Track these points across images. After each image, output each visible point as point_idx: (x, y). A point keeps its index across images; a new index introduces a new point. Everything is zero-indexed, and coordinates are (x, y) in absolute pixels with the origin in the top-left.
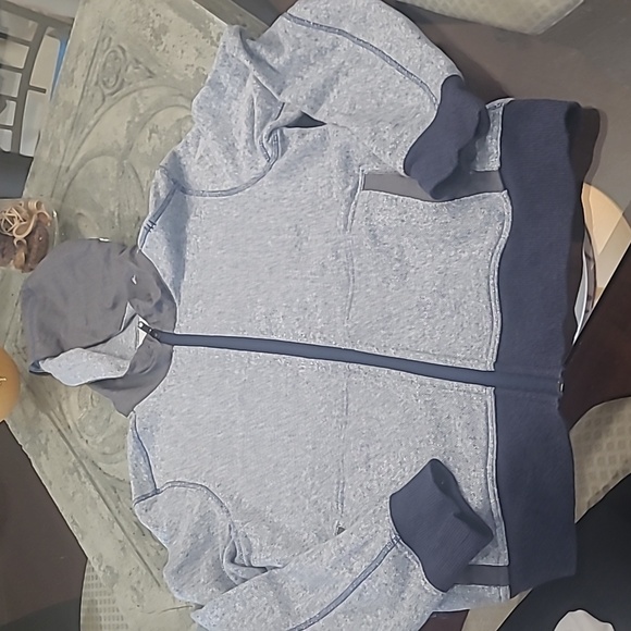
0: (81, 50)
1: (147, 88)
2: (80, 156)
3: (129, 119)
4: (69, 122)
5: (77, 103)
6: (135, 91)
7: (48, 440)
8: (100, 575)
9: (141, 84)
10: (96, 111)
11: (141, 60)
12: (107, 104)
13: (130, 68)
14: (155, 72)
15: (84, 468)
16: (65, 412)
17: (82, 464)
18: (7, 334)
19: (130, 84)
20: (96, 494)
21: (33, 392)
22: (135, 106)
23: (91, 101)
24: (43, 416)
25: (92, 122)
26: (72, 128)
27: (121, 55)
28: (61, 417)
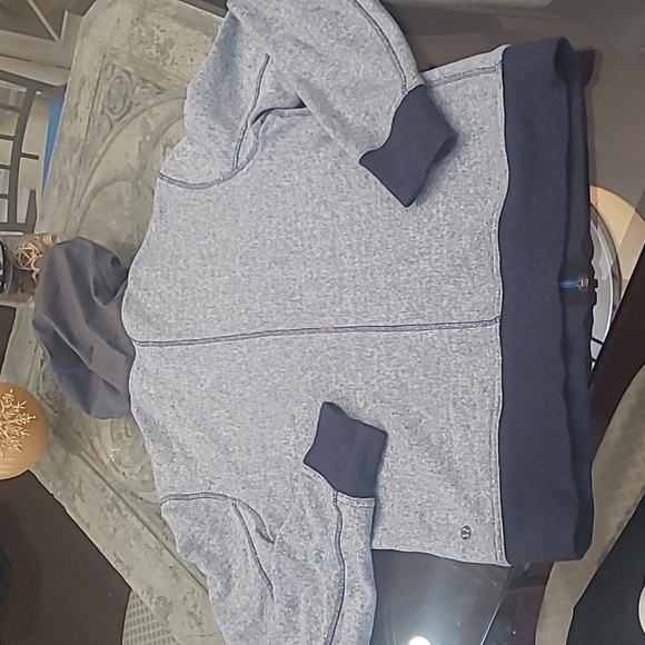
0: (83, 83)
1: (156, 104)
2: (90, 188)
3: (140, 139)
4: (76, 157)
5: (83, 137)
6: (144, 111)
7: (81, 481)
8: (152, 607)
9: (151, 102)
10: (105, 139)
11: (149, 78)
12: (115, 130)
13: (138, 89)
14: (165, 87)
15: (124, 501)
16: (98, 449)
17: (121, 497)
18: (28, 383)
19: (138, 105)
20: (139, 525)
21: (61, 436)
22: (145, 126)
23: (99, 131)
24: (75, 458)
25: (101, 151)
26: (80, 162)
27: (127, 79)
28: (94, 456)
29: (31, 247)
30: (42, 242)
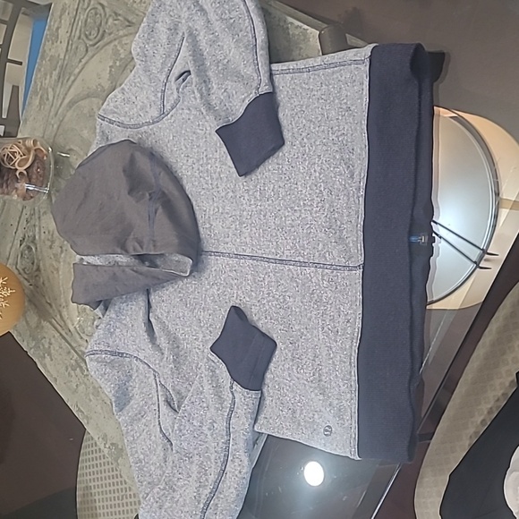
0: (63, 10)
1: (126, 35)
2: (66, 101)
3: (111, 64)
4: (55, 73)
5: (62, 57)
6: (115, 40)
7: (50, 344)
8: (106, 451)
9: (121, 33)
10: (80, 61)
11: (121, 12)
12: (90, 54)
13: (110, 20)
14: (134, 21)
16: (65, 318)
17: (83, 360)
18: (8, 259)
19: (110, 34)
21: (35, 305)
22: (116, 52)
23: (75, 53)
24: (45, 324)
25: (77, 70)
26: (59, 79)
27: (102, 11)
28: (62, 324)
29: (16, 149)
30: (24, 145)
